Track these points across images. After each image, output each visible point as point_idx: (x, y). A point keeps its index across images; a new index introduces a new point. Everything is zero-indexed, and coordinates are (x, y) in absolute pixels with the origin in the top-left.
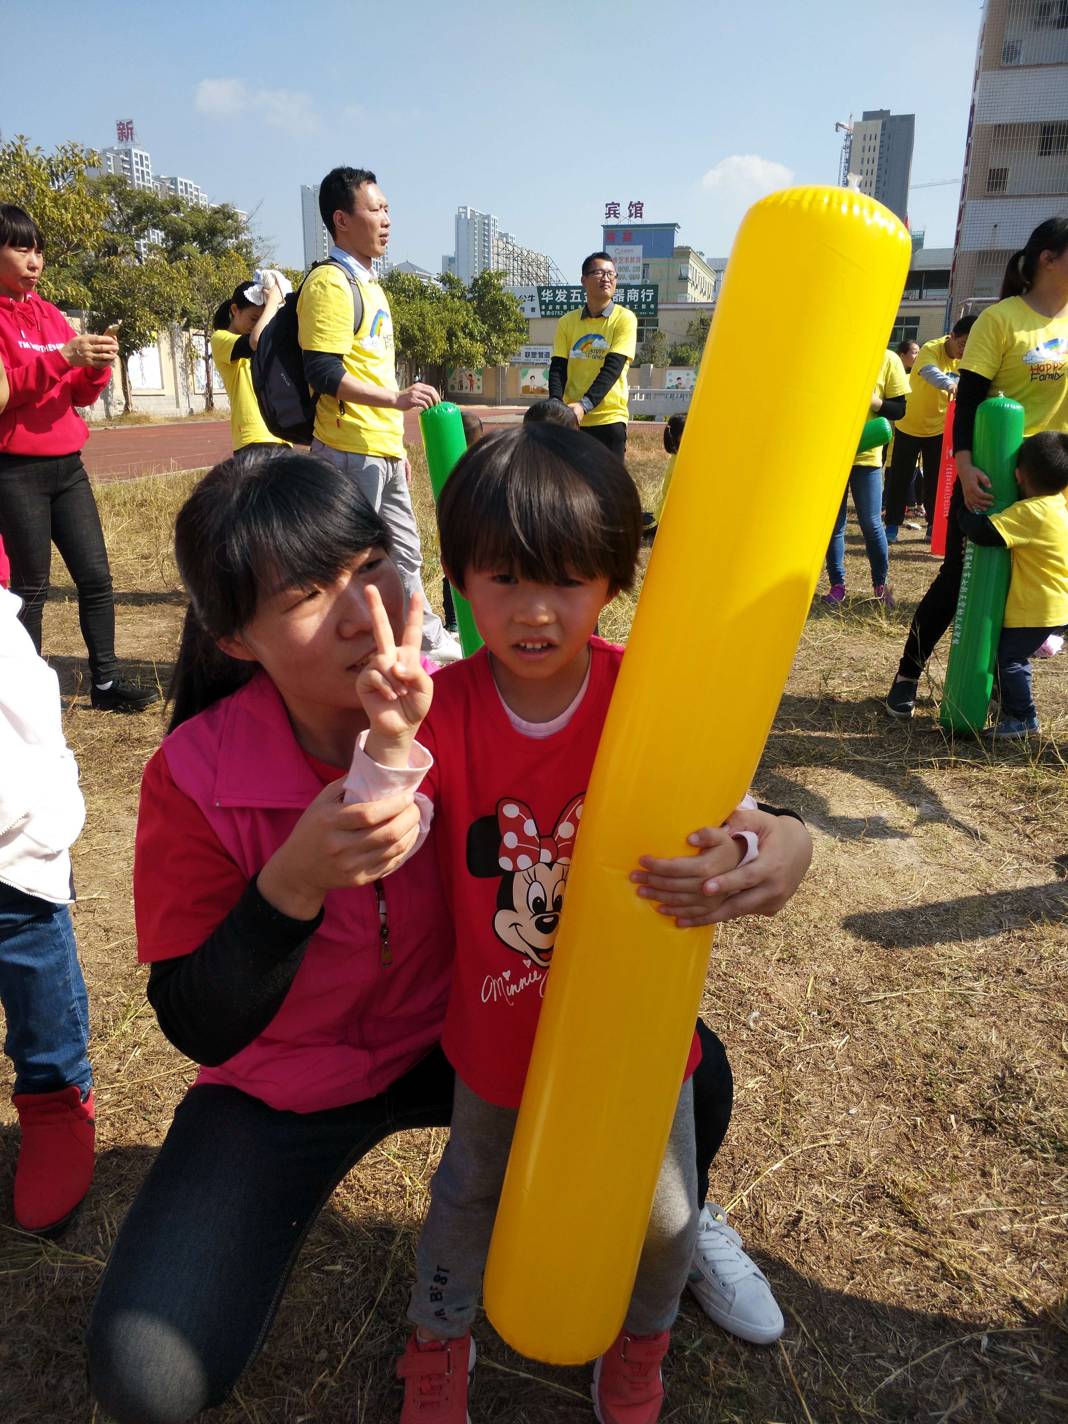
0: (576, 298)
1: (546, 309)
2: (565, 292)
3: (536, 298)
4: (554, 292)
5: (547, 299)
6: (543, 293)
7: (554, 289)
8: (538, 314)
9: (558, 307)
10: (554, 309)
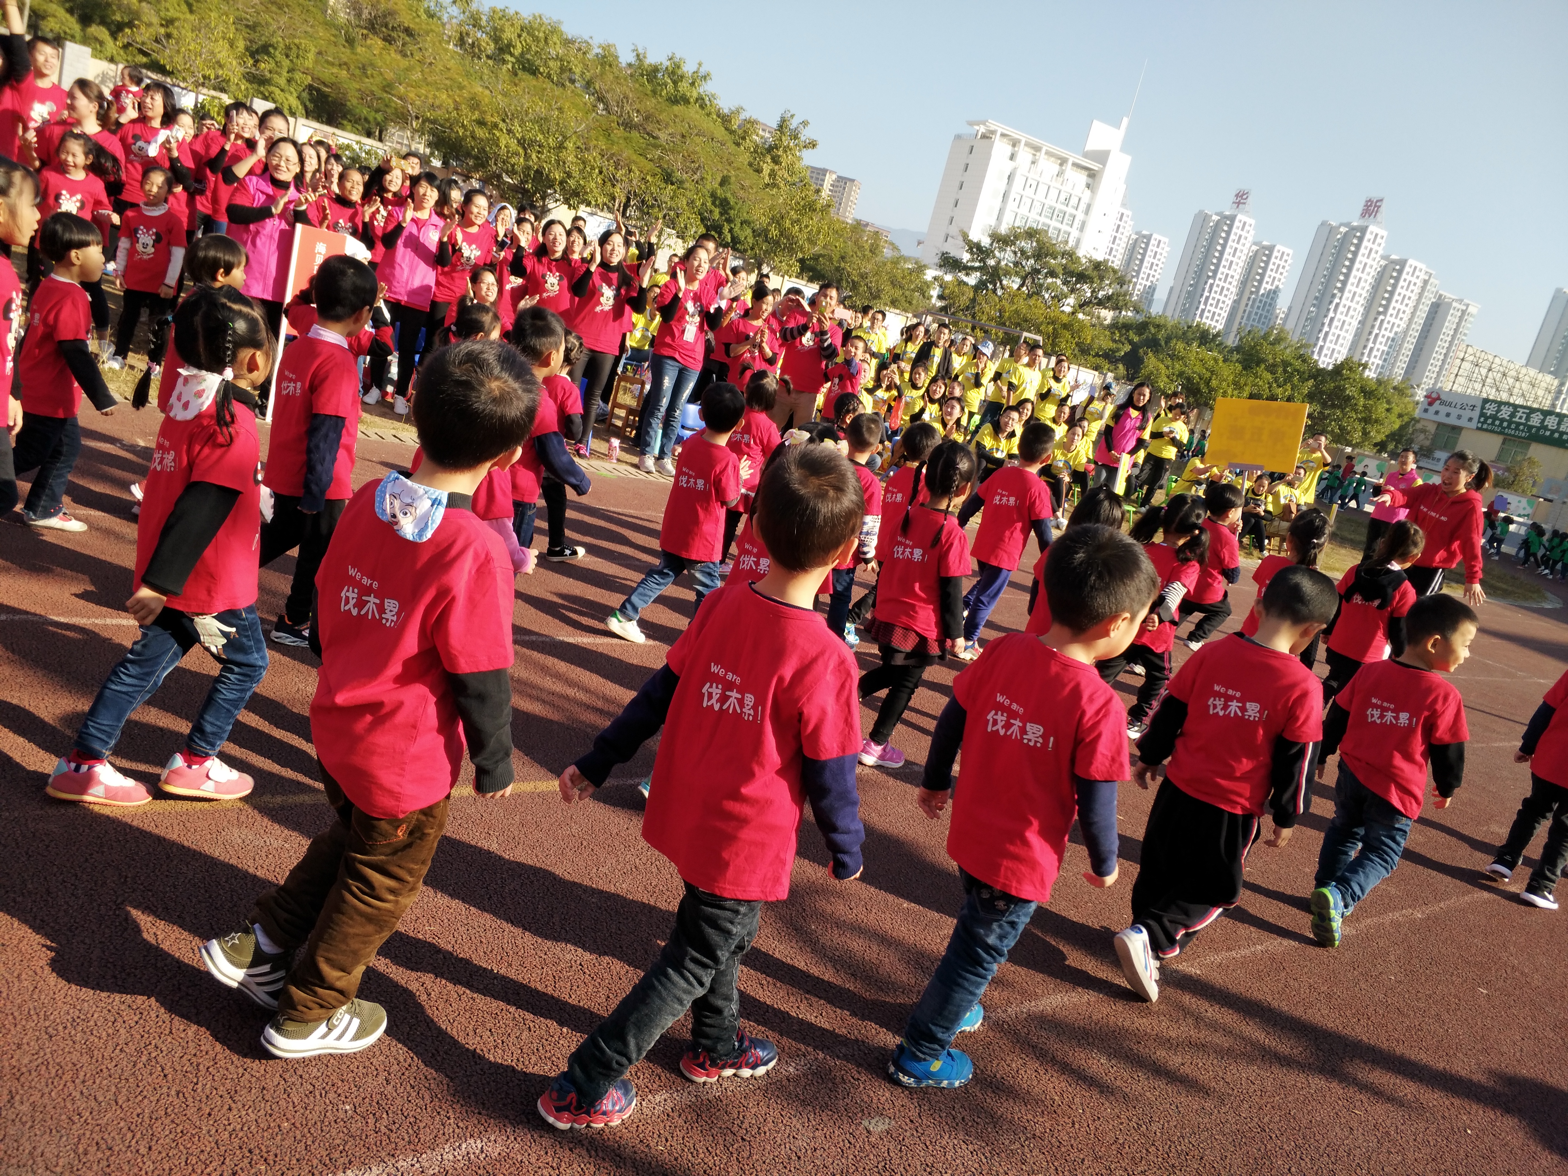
0: (1521, 418)
1: (1483, 423)
2: (1511, 409)
3: (1478, 410)
4: (1499, 407)
5: (1489, 413)
6: (1487, 406)
7: (1501, 404)
8: (1474, 425)
9: (1497, 423)
10: (1493, 424)
